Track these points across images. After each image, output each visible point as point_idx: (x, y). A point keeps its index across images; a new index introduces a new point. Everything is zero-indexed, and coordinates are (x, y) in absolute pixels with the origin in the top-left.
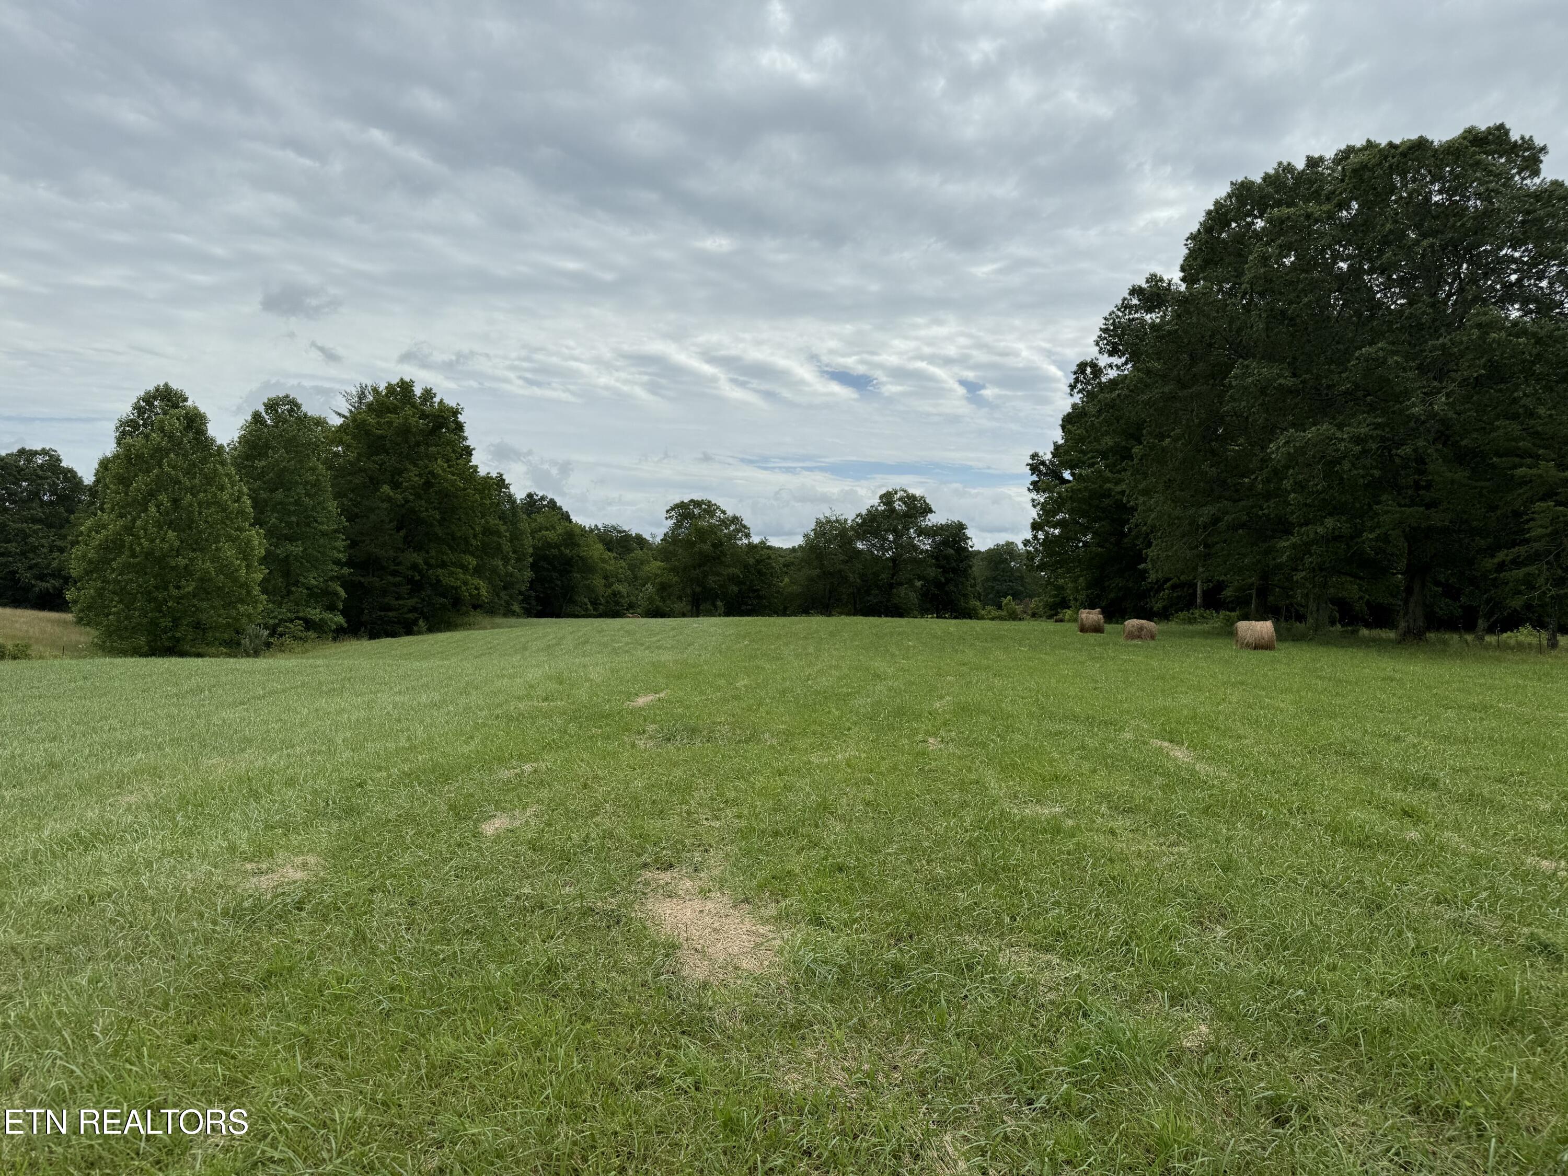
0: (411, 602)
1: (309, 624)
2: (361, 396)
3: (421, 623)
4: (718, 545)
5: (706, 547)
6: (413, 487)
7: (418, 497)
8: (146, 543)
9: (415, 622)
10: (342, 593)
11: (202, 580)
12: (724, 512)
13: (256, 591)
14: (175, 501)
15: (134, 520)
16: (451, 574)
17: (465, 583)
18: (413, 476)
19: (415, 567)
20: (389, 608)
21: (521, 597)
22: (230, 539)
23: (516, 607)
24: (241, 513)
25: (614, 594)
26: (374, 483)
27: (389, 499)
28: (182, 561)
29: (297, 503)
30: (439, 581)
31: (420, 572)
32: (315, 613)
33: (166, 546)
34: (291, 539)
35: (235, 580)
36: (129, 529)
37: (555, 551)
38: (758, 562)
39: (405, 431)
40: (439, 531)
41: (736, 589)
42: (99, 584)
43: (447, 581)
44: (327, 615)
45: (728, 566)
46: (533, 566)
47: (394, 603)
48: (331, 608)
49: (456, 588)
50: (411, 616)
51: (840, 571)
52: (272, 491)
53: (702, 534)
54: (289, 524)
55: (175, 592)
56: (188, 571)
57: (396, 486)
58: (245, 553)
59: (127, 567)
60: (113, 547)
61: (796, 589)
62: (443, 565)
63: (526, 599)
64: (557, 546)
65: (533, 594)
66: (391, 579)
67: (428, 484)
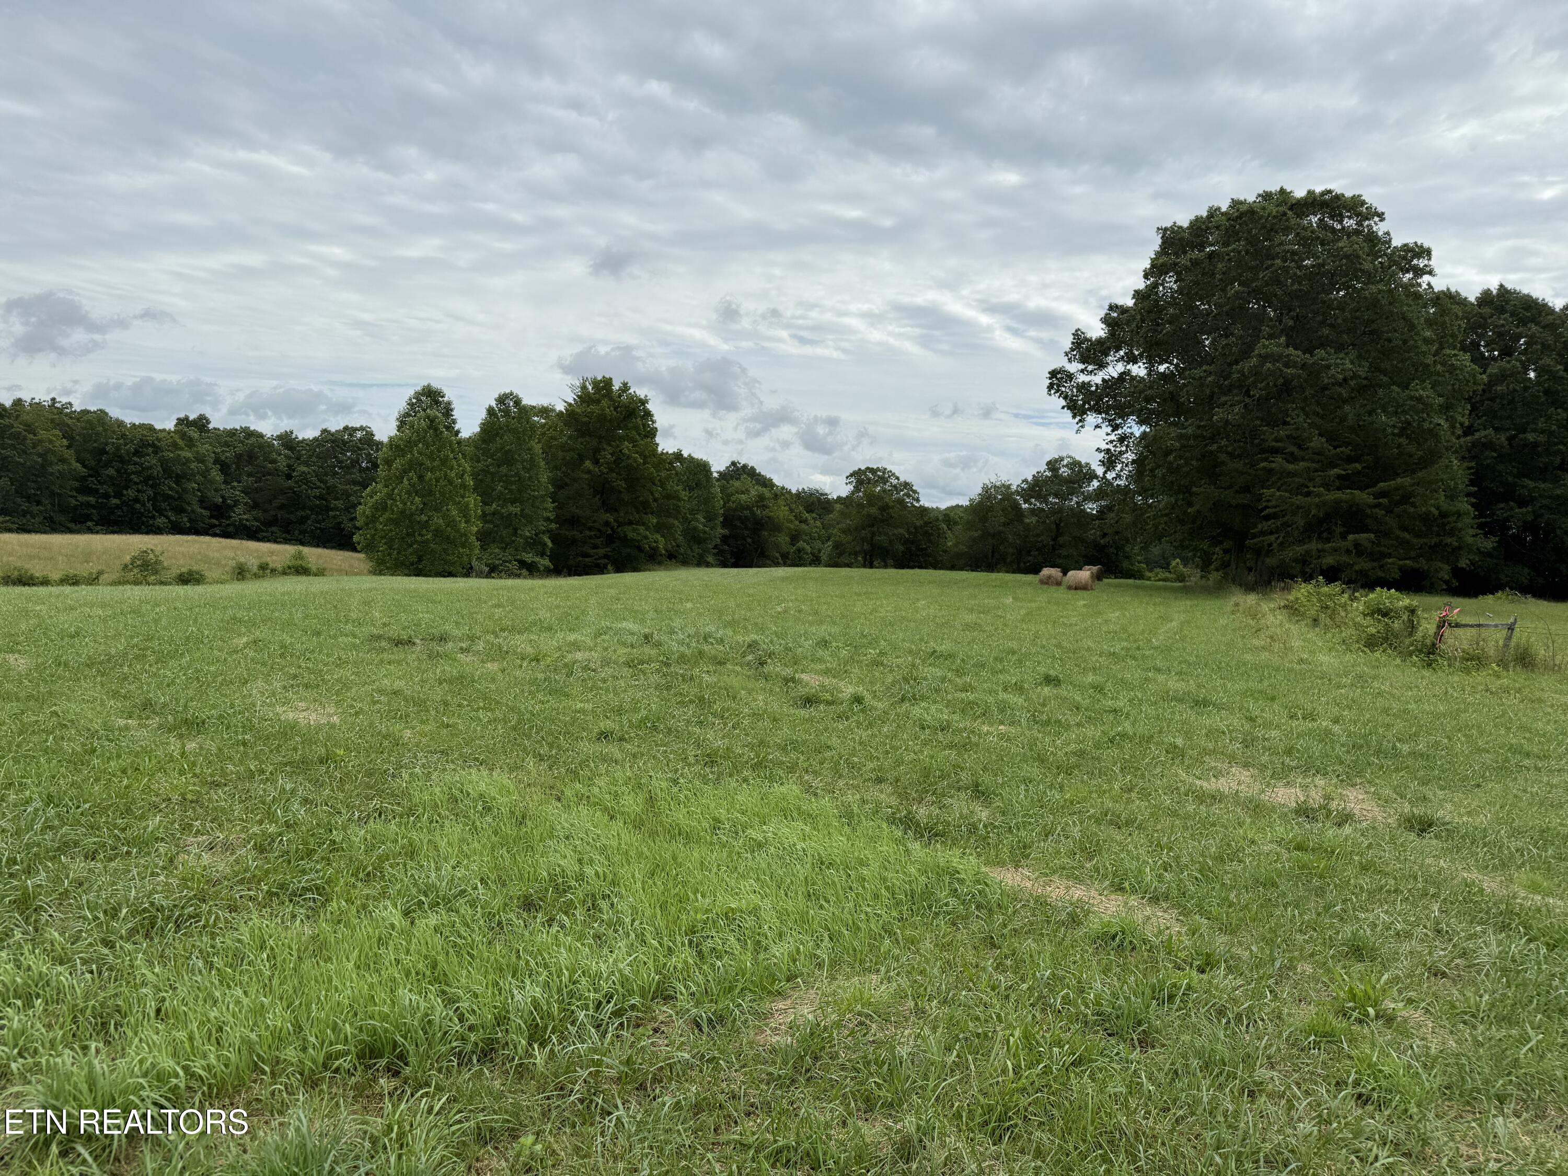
0: (601, 551)
1: (522, 564)
2: (584, 387)
3: (609, 567)
4: (884, 508)
5: (874, 511)
6: (607, 463)
7: (611, 470)
8: (401, 506)
9: (605, 567)
10: (550, 544)
11: (436, 530)
12: (898, 478)
13: (473, 538)
14: (421, 477)
15: (393, 490)
16: (634, 530)
17: (646, 537)
18: (607, 455)
19: (607, 523)
20: (587, 555)
21: (715, 551)
22: (455, 503)
23: (710, 559)
24: (464, 486)
25: (799, 551)
26: (582, 458)
27: (589, 472)
28: (424, 518)
29: (517, 474)
30: (626, 536)
31: (612, 529)
32: (528, 557)
33: (414, 508)
34: (513, 502)
35: (458, 531)
36: (390, 496)
37: (747, 513)
38: (926, 523)
39: (602, 418)
40: (626, 497)
41: (901, 548)
42: (373, 532)
43: (631, 535)
44: (537, 559)
45: (895, 527)
46: (724, 524)
47: (592, 552)
48: (542, 554)
49: (638, 541)
50: (603, 561)
51: (1000, 532)
52: (499, 466)
53: (872, 498)
54: (510, 491)
55: (419, 538)
56: (426, 525)
57: (596, 462)
58: (465, 512)
59: (389, 520)
60: (381, 507)
61: (963, 548)
62: (630, 523)
63: (720, 553)
64: (748, 508)
65: (726, 547)
66: (588, 533)
67: (618, 461)
